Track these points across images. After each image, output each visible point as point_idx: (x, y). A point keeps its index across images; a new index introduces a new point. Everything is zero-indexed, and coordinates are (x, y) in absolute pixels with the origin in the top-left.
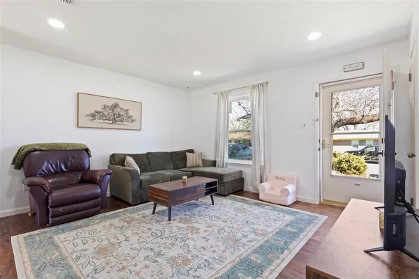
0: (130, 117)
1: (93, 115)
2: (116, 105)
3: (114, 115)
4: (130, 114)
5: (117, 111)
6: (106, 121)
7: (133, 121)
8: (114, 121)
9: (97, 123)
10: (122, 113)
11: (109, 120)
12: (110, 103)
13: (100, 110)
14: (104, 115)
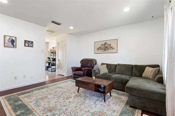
0: (112, 47)
1: (98, 49)
2: (106, 43)
3: (105, 47)
4: (111, 46)
5: (106, 45)
6: (102, 50)
7: (113, 49)
8: (105, 50)
9: (100, 51)
10: (108, 46)
11: (103, 50)
12: (103, 43)
13: (100, 46)
14: (102, 48)
